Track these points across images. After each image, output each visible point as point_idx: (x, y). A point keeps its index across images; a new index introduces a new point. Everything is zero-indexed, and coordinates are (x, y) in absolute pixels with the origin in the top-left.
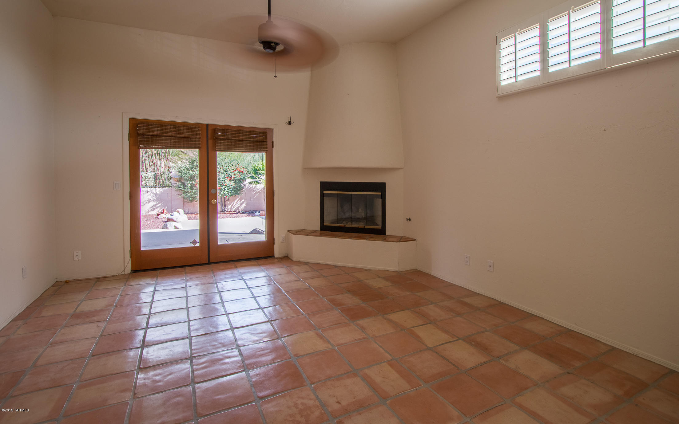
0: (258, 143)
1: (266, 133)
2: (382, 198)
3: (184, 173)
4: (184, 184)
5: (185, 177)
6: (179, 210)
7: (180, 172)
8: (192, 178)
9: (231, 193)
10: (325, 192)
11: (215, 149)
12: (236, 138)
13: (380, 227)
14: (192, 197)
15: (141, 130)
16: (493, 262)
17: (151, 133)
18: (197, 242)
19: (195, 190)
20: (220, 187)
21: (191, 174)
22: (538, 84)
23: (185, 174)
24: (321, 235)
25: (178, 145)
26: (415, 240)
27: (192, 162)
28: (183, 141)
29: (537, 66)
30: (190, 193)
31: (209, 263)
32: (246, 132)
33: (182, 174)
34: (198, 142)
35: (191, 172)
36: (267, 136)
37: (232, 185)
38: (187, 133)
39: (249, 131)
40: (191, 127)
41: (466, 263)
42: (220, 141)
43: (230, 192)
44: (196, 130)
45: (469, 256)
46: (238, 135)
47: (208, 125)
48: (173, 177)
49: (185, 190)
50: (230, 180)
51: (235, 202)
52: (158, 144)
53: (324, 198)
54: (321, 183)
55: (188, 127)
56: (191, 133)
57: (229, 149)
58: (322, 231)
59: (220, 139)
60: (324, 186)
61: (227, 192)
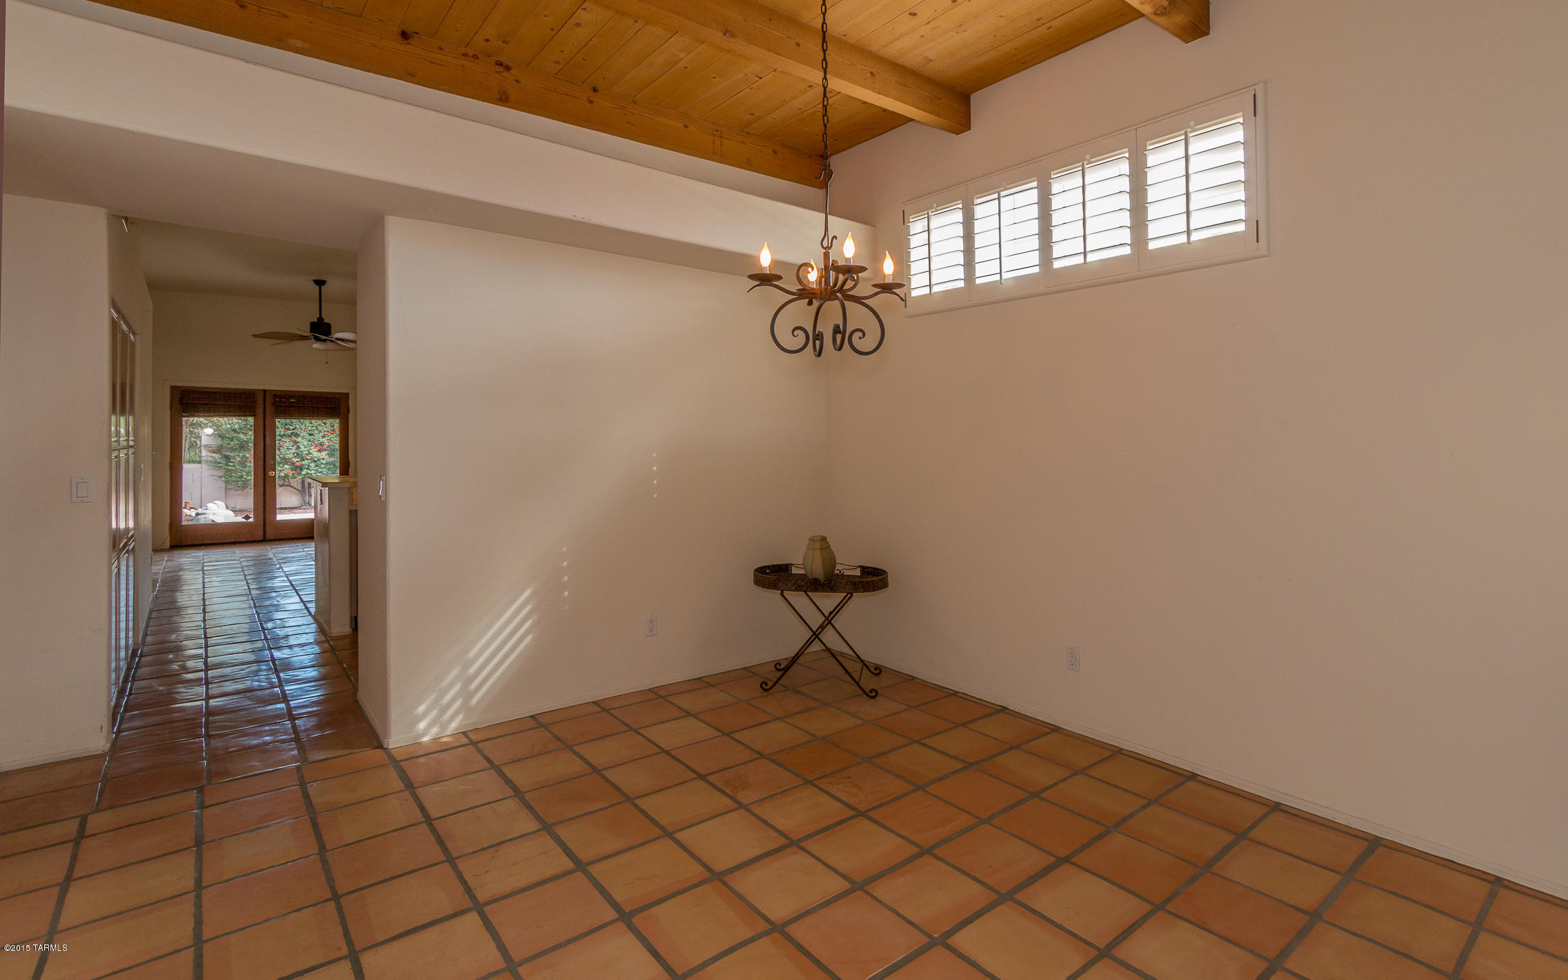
3: (226, 438)
4: (227, 457)
5: (229, 444)
8: (242, 446)
31: (264, 540)
35: (242, 436)
37: (324, 459)
47: (265, 391)
49: (229, 468)
50: (320, 451)
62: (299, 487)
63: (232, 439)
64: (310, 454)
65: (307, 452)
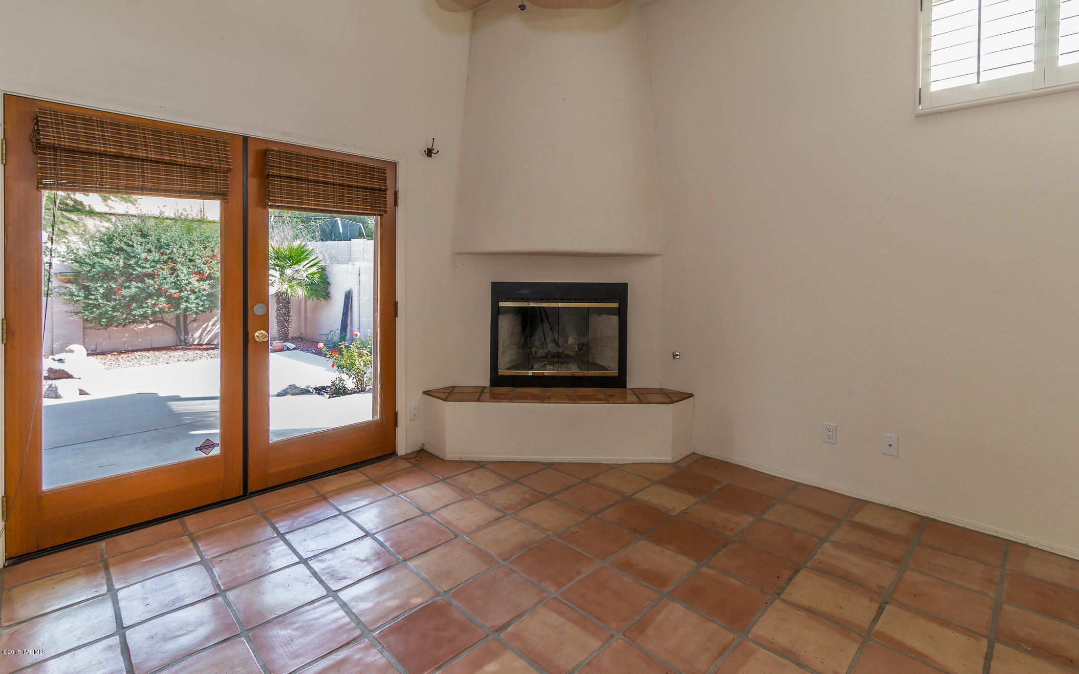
0: (366, 192)
1: (382, 171)
2: (619, 316)
3: (87, 263)
4: (86, 289)
5: (89, 272)
6: (72, 347)
7: (77, 262)
9: (202, 306)
10: (501, 304)
11: (265, 201)
12: (318, 177)
13: (614, 372)
14: (108, 316)
15: (48, 131)
16: (898, 437)
17: (83, 146)
18: (213, 445)
19: (115, 300)
20: (178, 294)
21: (105, 267)
22: (1026, 89)
23: (90, 265)
24: (495, 398)
25: (167, 184)
26: (691, 395)
27: (108, 240)
28: (182, 177)
29: (1030, 53)
30: (102, 307)
31: (246, 494)
32: (341, 163)
33: (81, 266)
34: (224, 180)
35: (106, 262)
36: (387, 178)
37: (204, 290)
38: (192, 153)
39: (348, 164)
40: (203, 139)
41: (828, 440)
42: (281, 181)
43: (201, 303)
44: (217, 149)
45: (835, 425)
46: (323, 170)
47: (246, 139)
48: (56, 274)
49: (89, 302)
50: (200, 280)
51: (211, 324)
52: (107, 179)
53: (500, 316)
54: (494, 285)
55: (196, 138)
56: (205, 155)
57: (302, 203)
58: (495, 388)
59: (280, 176)
60: (500, 291)
61: (194, 305)
62: (174, 323)
63: (93, 266)
64: (190, 283)
65: (187, 282)
